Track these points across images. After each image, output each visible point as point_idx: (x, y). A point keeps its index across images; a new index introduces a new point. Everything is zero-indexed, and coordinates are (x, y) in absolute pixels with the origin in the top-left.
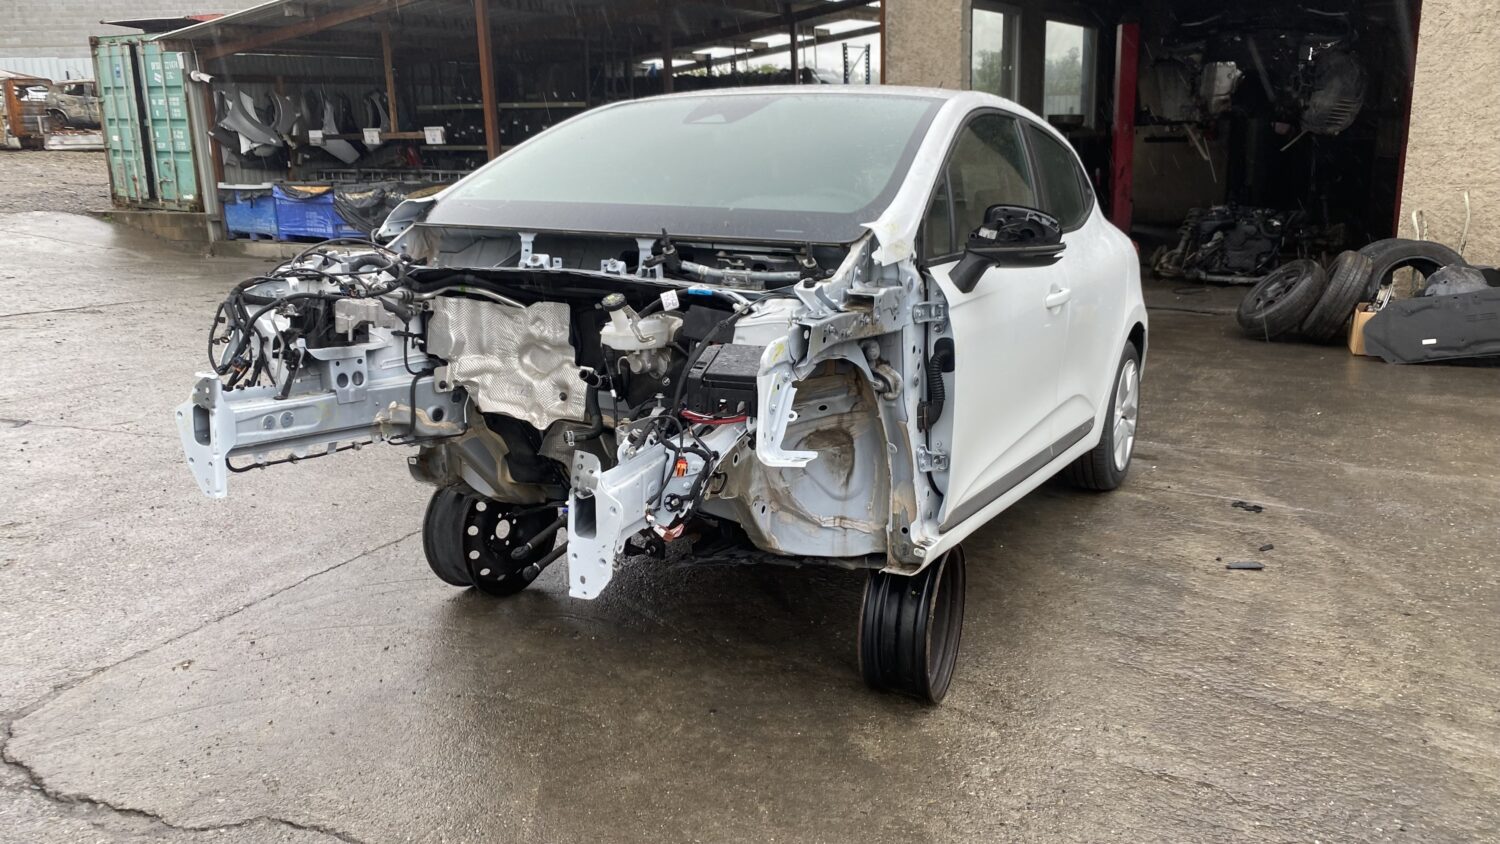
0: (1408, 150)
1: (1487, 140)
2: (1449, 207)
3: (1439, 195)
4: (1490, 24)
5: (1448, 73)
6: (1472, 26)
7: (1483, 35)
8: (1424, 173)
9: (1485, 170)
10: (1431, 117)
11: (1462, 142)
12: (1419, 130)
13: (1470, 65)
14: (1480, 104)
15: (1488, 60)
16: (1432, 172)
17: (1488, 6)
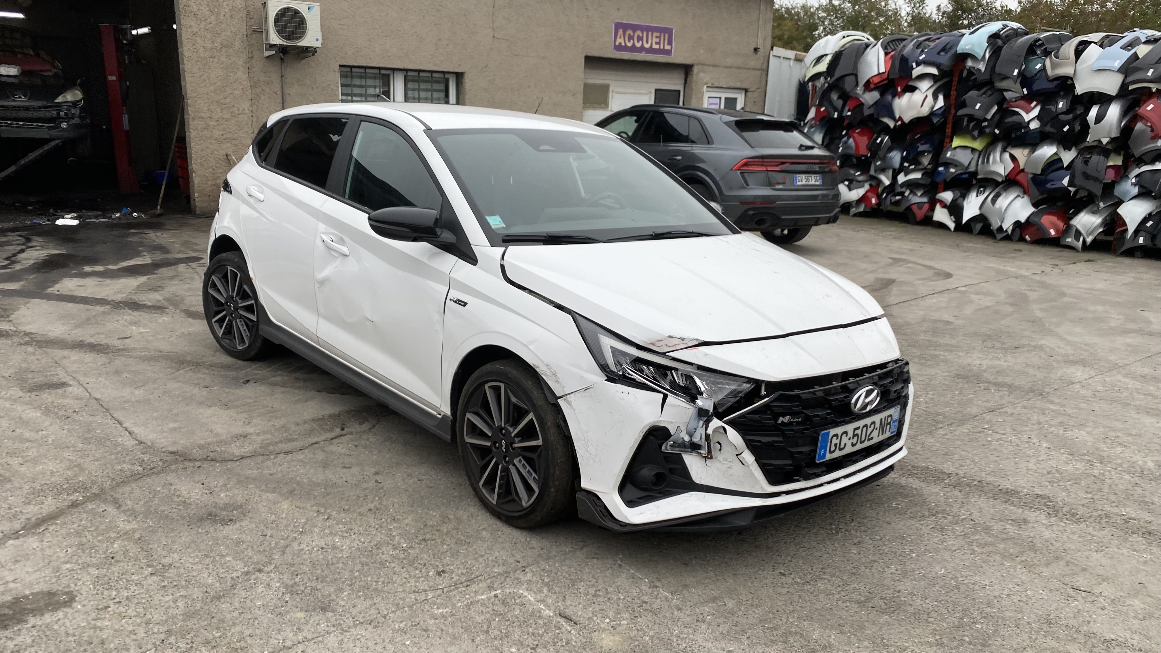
1: (228, 116)
2: (216, 152)
3: (211, 146)
4: (218, 54)
5: (204, 77)
6: (210, 54)
7: (216, 59)
8: (201, 133)
9: (230, 132)
10: (199, 102)
11: (217, 117)
12: (193, 109)
13: (213, 76)
14: (221, 97)
15: (222, 74)
16: (205, 133)
17: (216, 44)
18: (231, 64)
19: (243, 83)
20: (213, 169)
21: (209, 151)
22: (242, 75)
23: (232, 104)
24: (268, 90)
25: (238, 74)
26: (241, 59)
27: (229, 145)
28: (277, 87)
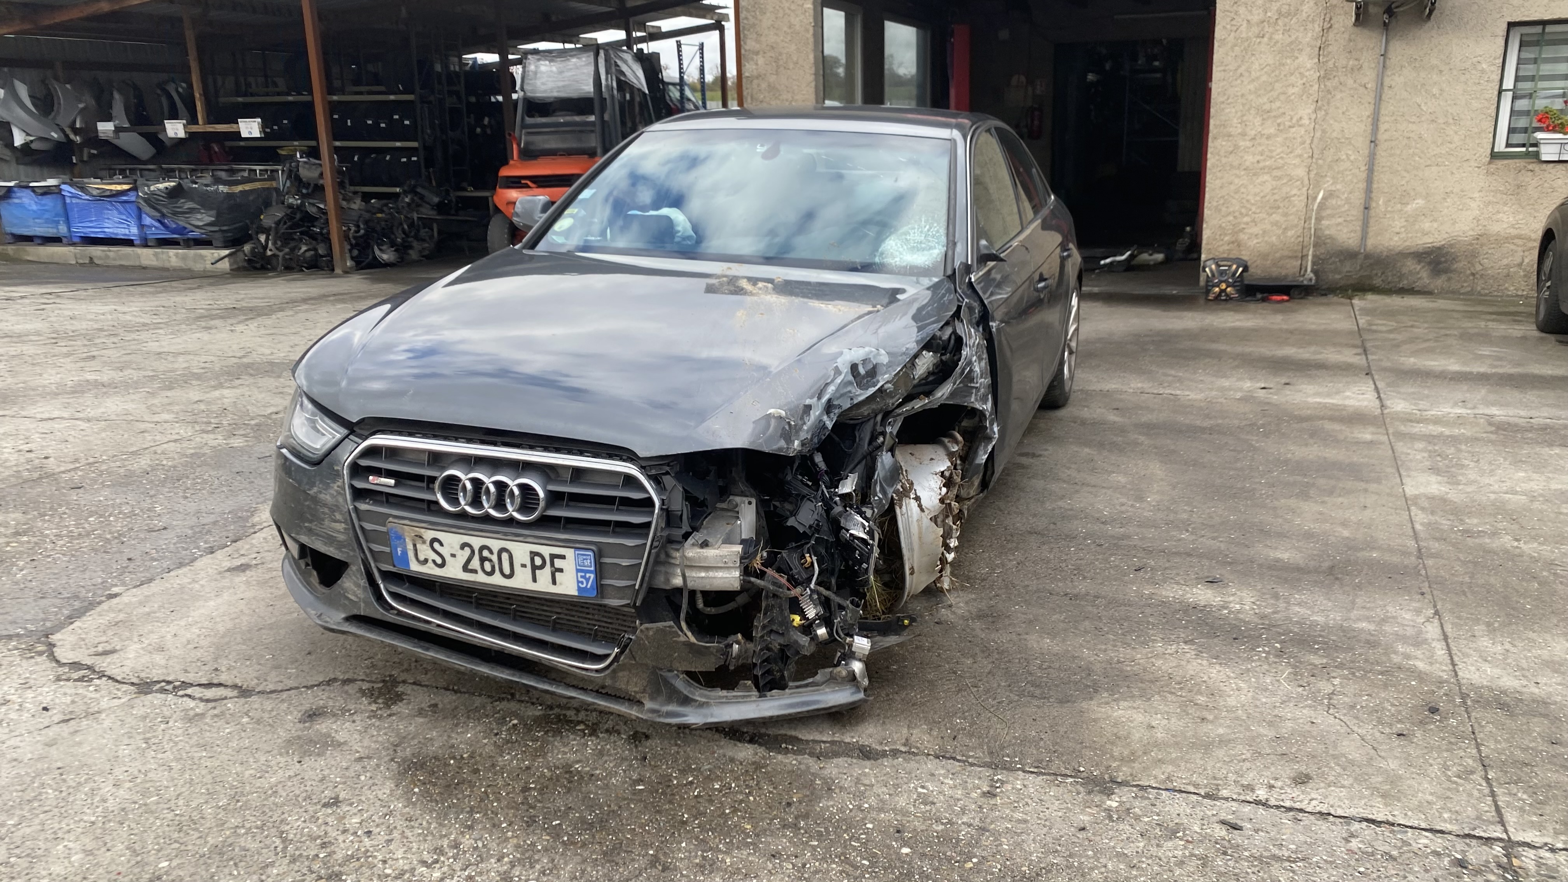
0: (1210, 140)
1: (1272, 131)
3: (1236, 181)
4: (1271, 30)
5: (1239, 71)
6: (1258, 32)
7: (1266, 39)
8: (1224, 160)
9: (1271, 157)
10: (1227, 111)
11: (1253, 133)
12: (1218, 123)
13: (1256, 66)
14: (1266, 101)
15: (1270, 61)
16: (1230, 160)
17: (1269, 14)
18: (1291, 43)
19: (1307, 74)
20: (1235, 217)
21: (1232, 187)
22: (1306, 61)
23: (1281, 111)
24: (1350, 82)
25: (1301, 59)
26: (1310, 35)
27: (1266, 177)
28: (1369, 76)
